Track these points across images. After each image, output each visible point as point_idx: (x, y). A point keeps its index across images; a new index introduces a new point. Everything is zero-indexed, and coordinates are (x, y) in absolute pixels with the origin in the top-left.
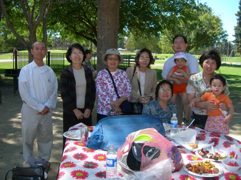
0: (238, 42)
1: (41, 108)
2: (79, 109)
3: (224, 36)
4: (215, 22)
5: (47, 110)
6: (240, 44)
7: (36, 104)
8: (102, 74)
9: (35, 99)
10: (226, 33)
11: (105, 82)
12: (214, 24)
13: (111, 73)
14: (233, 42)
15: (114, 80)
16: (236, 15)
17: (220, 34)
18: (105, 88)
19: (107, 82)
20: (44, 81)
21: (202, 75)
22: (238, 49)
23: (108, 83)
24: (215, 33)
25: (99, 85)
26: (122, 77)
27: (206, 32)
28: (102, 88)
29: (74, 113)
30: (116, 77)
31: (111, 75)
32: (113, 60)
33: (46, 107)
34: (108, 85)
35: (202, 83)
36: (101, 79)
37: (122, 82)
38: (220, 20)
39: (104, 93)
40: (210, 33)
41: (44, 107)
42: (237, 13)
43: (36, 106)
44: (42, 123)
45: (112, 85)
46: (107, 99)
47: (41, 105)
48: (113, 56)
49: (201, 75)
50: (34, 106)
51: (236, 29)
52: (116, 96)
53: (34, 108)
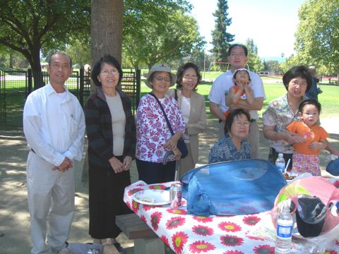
0: (217, 51)
1: (59, 160)
2: (117, 157)
3: (201, 44)
4: (188, 24)
5: (68, 163)
6: (219, 54)
7: (51, 153)
8: (148, 102)
9: (49, 145)
10: (204, 40)
11: (154, 113)
12: (187, 26)
13: (160, 100)
14: (211, 51)
15: (165, 110)
16: (214, 15)
17: (197, 41)
18: (155, 122)
19: (158, 114)
20: (65, 117)
21: (286, 99)
22: (217, 60)
23: (159, 116)
24: (189, 39)
25: (146, 118)
26: (173, 105)
27: (177, 38)
28: (151, 122)
29: (110, 164)
30: (166, 106)
31: (159, 102)
32: (163, 81)
33: (67, 159)
34: (159, 117)
35: (288, 110)
36: (148, 109)
37: (174, 114)
38: (196, 22)
39: (155, 130)
40: (183, 39)
41: (63, 158)
42: (214, 12)
43: (52, 157)
44: (60, 184)
45: (164, 118)
46: (160, 138)
47: (59, 155)
48: (164, 75)
49: (284, 100)
50: (47, 156)
51: (214, 34)
52: (169, 133)
53: (47, 159)
